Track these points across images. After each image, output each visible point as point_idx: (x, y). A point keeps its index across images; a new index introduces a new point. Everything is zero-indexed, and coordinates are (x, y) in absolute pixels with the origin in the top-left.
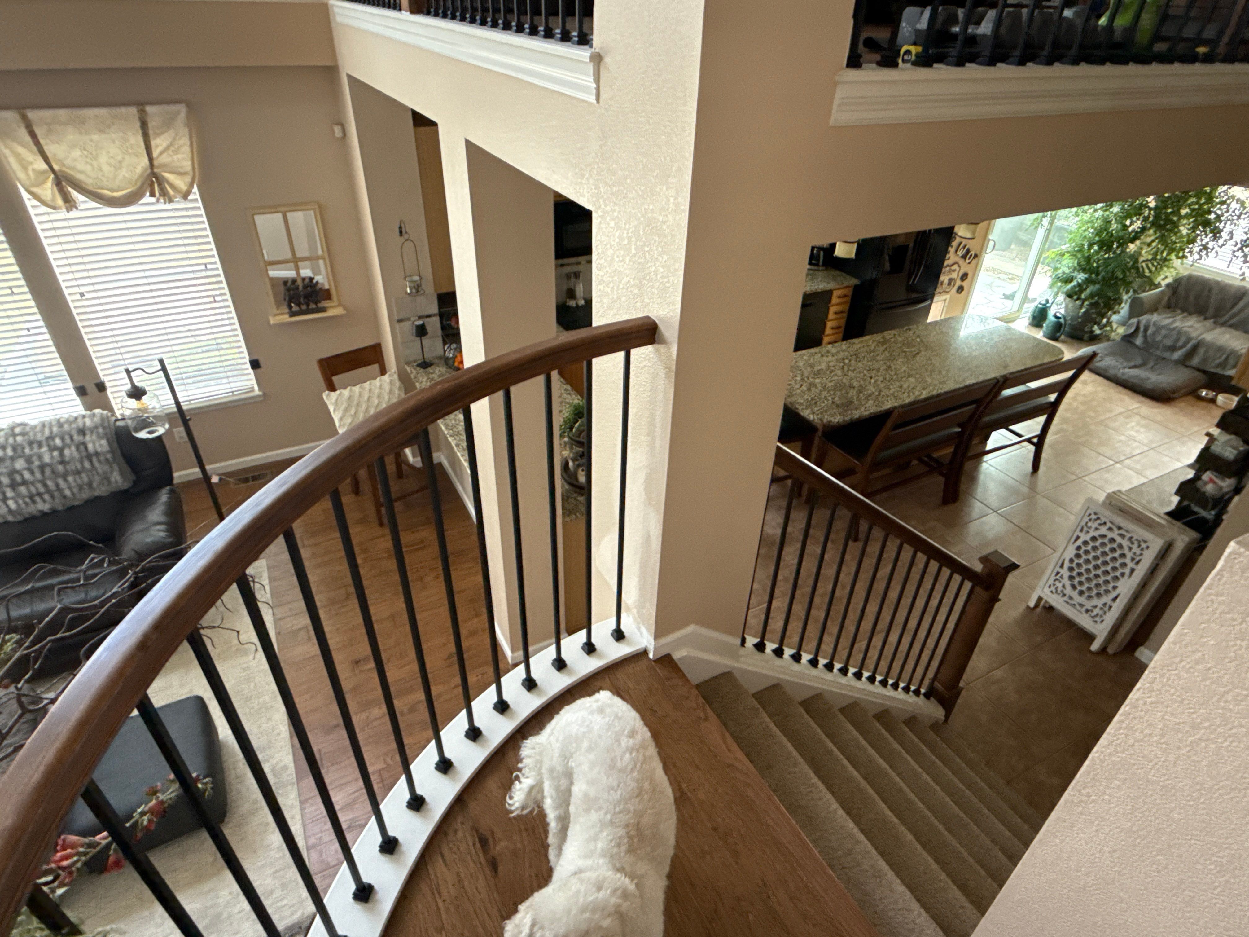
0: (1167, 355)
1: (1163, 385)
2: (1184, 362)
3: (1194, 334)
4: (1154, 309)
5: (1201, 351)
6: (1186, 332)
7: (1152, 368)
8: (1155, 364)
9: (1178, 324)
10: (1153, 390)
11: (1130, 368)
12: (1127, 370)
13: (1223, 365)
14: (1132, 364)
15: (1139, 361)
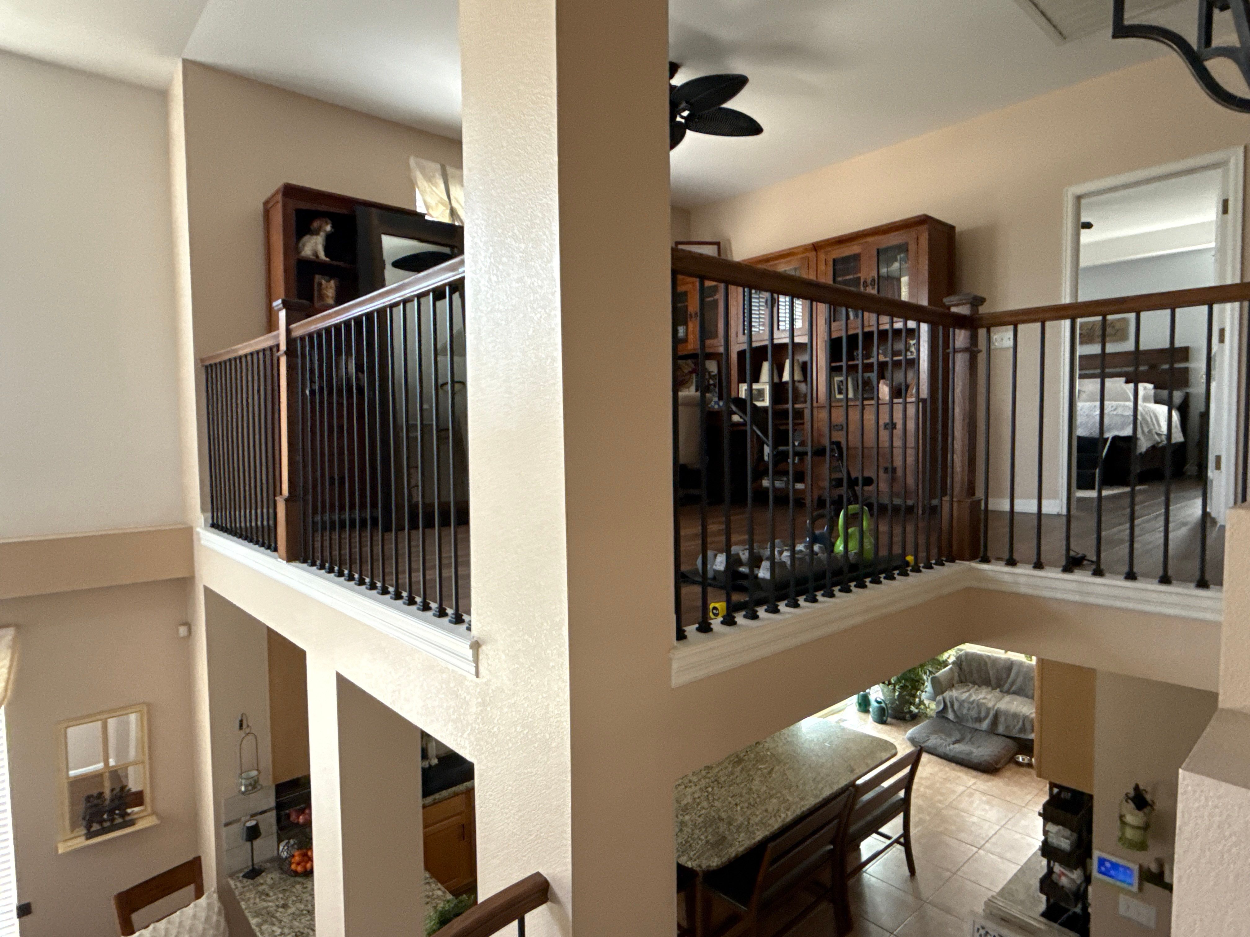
0: (977, 726)
1: (985, 758)
2: (992, 731)
3: (990, 705)
4: (951, 686)
5: (1002, 719)
6: (984, 703)
7: (970, 740)
8: (972, 737)
9: (974, 697)
10: (980, 764)
11: (954, 743)
12: (952, 746)
13: (1023, 730)
14: (953, 739)
15: (957, 736)
